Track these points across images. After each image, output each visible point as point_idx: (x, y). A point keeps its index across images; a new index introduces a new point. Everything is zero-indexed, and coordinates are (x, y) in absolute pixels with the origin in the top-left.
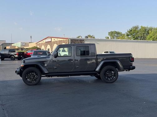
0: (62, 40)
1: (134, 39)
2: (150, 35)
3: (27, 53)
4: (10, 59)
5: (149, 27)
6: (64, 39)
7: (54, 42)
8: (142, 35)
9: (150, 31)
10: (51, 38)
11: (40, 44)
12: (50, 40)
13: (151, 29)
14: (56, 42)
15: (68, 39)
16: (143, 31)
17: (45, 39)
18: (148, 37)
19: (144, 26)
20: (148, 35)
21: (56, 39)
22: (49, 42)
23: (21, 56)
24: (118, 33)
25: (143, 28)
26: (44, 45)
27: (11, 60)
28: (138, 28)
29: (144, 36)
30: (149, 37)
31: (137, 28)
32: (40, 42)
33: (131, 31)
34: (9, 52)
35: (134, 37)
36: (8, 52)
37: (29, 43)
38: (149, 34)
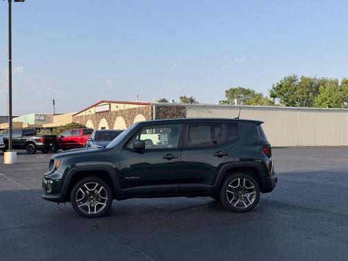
0: (135, 109)
1: (287, 105)
2: (323, 95)
3: (62, 137)
4: (25, 151)
5: (318, 77)
6: (141, 106)
7: (117, 112)
8: (305, 96)
9: (321, 88)
10: (110, 103)
11: (82, 116)
12: (106, 108)
13: (323, 82)
14: (121, 113)
15: (149, 104)
16: (307, 87)
17: (95, 105)
18: (318, 99)
19: (307, 76)
20: (317, 96)
21: (121, 107)
22: (103, 112)
23: (51, 144)
24: (247, 92)
25: (306, 79)
26: (91, 119)
27: (29, 153)
28: (295, 81)
29: (308, 98)
30: (320, 101)
31: (292, 80)
32: (83, 113)
33: (281, 86)
34: (23, 135)
35: (287, 101)
36: (20, 135)
37: (55, 115)
38: (319, 94)
